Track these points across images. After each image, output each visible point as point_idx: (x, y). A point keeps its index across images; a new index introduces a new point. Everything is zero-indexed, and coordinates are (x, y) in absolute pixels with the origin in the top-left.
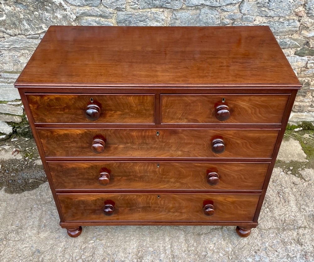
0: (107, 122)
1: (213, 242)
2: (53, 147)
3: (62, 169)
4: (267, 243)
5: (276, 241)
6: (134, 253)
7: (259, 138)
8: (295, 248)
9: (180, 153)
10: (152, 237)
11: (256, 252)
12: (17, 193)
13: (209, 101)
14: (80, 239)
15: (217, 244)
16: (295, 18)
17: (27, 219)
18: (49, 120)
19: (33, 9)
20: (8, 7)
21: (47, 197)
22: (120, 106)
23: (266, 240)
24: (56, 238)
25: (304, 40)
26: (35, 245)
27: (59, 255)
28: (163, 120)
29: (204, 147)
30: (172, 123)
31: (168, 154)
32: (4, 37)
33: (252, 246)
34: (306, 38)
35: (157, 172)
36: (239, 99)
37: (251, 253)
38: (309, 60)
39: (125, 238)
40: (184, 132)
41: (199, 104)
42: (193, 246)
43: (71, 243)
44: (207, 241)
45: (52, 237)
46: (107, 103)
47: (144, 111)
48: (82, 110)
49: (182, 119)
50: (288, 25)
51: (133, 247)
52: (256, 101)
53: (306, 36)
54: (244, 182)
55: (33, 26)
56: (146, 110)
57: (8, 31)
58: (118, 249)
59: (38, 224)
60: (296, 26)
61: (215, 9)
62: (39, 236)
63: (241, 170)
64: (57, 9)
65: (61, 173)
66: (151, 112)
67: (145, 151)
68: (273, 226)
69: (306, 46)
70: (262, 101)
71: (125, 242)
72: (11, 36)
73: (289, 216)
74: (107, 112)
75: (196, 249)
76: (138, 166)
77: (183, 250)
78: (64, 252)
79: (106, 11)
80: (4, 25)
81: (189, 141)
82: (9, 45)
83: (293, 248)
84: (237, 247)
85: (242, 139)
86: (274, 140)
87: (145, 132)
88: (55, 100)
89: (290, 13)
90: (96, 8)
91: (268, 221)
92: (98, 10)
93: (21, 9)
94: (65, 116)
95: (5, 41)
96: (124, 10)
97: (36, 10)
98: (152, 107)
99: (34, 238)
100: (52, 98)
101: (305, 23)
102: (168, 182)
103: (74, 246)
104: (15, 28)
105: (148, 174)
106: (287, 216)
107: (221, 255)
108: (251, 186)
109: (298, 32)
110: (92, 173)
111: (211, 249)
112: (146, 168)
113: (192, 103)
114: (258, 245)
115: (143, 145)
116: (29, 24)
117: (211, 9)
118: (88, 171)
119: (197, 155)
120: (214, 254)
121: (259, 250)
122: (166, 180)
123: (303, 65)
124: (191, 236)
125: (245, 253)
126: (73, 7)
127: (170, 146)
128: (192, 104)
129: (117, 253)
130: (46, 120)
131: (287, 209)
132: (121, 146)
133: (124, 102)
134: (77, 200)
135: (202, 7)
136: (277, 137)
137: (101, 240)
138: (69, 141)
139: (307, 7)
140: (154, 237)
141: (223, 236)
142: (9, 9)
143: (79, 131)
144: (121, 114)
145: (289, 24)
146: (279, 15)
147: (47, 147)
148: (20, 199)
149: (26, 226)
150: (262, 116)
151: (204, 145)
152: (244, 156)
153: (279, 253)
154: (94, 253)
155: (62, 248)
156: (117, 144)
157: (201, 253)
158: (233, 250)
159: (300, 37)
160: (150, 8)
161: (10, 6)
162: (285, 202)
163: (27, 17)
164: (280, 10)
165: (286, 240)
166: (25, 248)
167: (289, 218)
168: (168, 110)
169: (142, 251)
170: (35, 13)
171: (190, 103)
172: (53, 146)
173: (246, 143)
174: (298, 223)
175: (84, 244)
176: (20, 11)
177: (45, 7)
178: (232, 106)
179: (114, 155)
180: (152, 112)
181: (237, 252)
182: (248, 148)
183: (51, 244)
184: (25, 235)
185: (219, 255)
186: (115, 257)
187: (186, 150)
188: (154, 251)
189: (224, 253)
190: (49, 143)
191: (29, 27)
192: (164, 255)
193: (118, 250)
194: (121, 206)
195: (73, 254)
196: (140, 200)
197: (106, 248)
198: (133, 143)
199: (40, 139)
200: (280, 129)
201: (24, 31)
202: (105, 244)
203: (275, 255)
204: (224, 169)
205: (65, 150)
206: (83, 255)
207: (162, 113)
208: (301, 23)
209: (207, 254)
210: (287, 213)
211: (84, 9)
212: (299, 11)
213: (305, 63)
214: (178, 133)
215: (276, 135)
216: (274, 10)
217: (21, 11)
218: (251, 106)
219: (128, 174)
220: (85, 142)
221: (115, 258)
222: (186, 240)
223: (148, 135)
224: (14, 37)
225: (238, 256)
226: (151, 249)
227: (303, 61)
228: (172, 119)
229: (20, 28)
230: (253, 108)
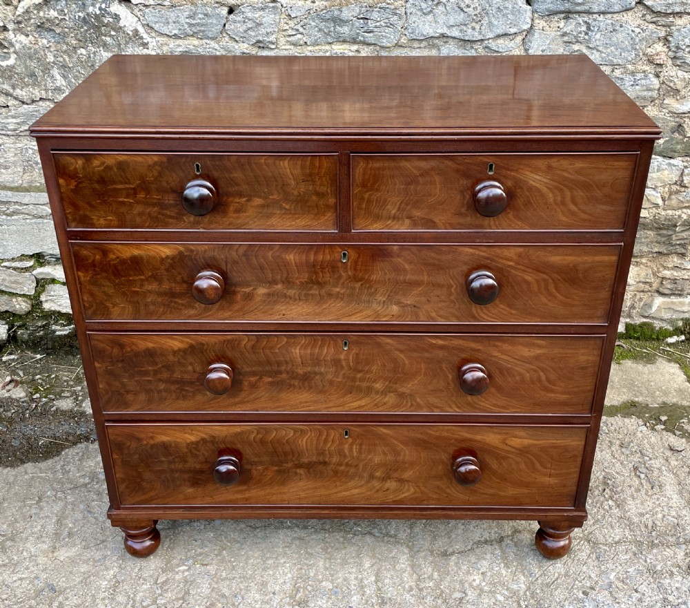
0: (231, 225)
1: (479, 570)
2: (104, 292)
3: (123, 354)
4: (614, 574)
5: (633, 568)
6: (285, 593)
7: (575, 268)
8: (682, 584)
9: (395, 309)
10: (330, 559)
11: (585, 593)
12: (7, 466)
13: (458, 171)
14: (153, 564)
15: (489, 574)
16: (647, 68)
17: (29, 520)
18: (102, 221)
19: (75, 42)
20: (22, 38)
21: (77, 475)
22: (260, 185)
23: (610, 566)
24: (95, 561)
25: (672, 119)
26: (43, 576)
27: (102, 595)
28: (356, 221)
29: (451, 294)
30: (376, 228)
31: (368, 312)
32: (8, 106)
33: (577, 579)
34: (676, 115)
35: (344, 363)
36: (525, 164)
37: (574, 594)
38: (686, 167)
39: (264, 561)
40: (404, 253)
41: (437, 179)
42: (431, 578)
43: (132, 569)
44: (465, 567)
45: (85, 558)
46: (232, 176)
47: (314, 198)
48: (175, 195)
49: (398, 219)
50: (632, 85)
51: (282, 581)
52: (564, 171)
53: (675, 110)
54: (547, 389)
55: (73, 81)
56: (317, 194)
57: (18, 92)
58: (247, 585)
59: (55, 530)
60: (652, 86)
61: (472, 48)
62: (55, 555)
63: (537, 358)
64: (127, 43)
65: (120, 365)
66: (330, 200)
67: (316, 305)
68: (627, 538)
69: (676, 135)
70: (578, 172)
71: (263, 570)
72: (23, 103)
73: (664, 516)
74: (230, 199)
75: (438, 586)
76: (299, 347)
77: (407, 586)
78: (114, 591)
79: (234, 47)
80: (10, 78)
81: (415, 278)
82: (18, 124)
83: (677, 585)
84: (540, 581)
85: (538, 270)
86: (610, 274)
87: (316, 254)
88: (117, 168)
89: (636, 57)
90: (212, 43)
91: (612, 527)
92: (217, 46)
93: (49, 42)
94: (138, 209)
95: (10, 114)
96: (273, 47)
97: (82, 44)
98: (331, 186)
99: (42, 560)
100: (110, 164)
101: (671, 81)
102: (369, 390)
103: (140, 578)
104: (34, 85)
105: (323, 370)
106: (660, 516)
107: (500, 598)
108: (564, 404)
109: (656, 101)
110: (191, 364)
111: (475, 584)
112: (317, 351)
113: (421, 175)
114: (590, 577)
115: (311, 288)
116: (64, 77)
117: (461, 46)
118: (182, 360)
119: (434, 314)
120: (483, 597)
121: (592, 588)
122: (365, 384)
123: (674, 179)
124: (425, 558)
125: (559, 594)
126: (162, 39)
127: (373, 290)
128: (420, 179)
129: (242, 593)
130: (92, 219)
131: (657, 503)
132: (262, 291)
133: (270, 174)
134: (152, 442)
135: (442, 43)
136: (616, 264)
137: (206, 565)
138: (142, 277)
139: (673, 44)
140: (336, 559)
141: (504, 558)
142: (25, 42)
143: (165, 251)
144: (262, 206)
145: (635, 82)
146: (611, 60)
147: (91, 294)
148: (15, 479)
149: (24, 535)
150: (579, 209)
151: (450, 286)
152: (543, 318)
153: (644, 594)
154: (188, 593)
155: (109, 581)
156: (250, 286)
157: (450, 595)
158: (529, 589)
159: (663, 114)
160: (330, 43)
161: (27, 36)
162: (652, 488)
163: (61, 59)
164: (614, 50)
165: (659, 568)
166: (20, 582)
167: (663, 520)
168: (366, 196)
169: (305, 588)
170: (79, 52)
171: (417, 176)
172: (106, 289)
173: (544, 280)
174: (687, 532)
175: (163, 573)
176: (48, 46)
177: (103, 37)
178: (509, 183)
179: (243, 317)
180: (332, 201)
181: (538, 591)
182: (551, 295)
183: (84, 574)
184: (22, 553)
185: (495, 597)
186: (239, 601)
187: (409, 302)
188: (336, 590)
189: (506, 593)
190: (94, 283)
191: (65, 84)
192: (359, 596)
193: (247, 587)
194: (256, 460)
195: (135, 595)
196: (303, 442)
197: (217, 583)
198: (289, 282)
199: (78, 270)
200: (623, 244)
201: (52, 92)
202: (216, 574)
203: (634, 600)
204: (499, 355)
205: (130, 302)
206: (161, 597)
207: (355, 204)
208: (661, 79)
209: (466, 595)
210: (657, 509)
211: (187, 43)
212: (654, 52)
213: (679, 173)
214: (391, 256)
215: (614, 258)
216: (600, 48)
217: (50, 46)
218: (552, 182)
219: (275, 368)
220: (179, 278)
221: (239, 604)
222: (412, 566)
223: (322, 261)
224: (30, 106)
225: (542, 601)
226: (327, 585)
227: (674, 168)
228: (378, 218)
229: (45, 85)
230: (556, 188)
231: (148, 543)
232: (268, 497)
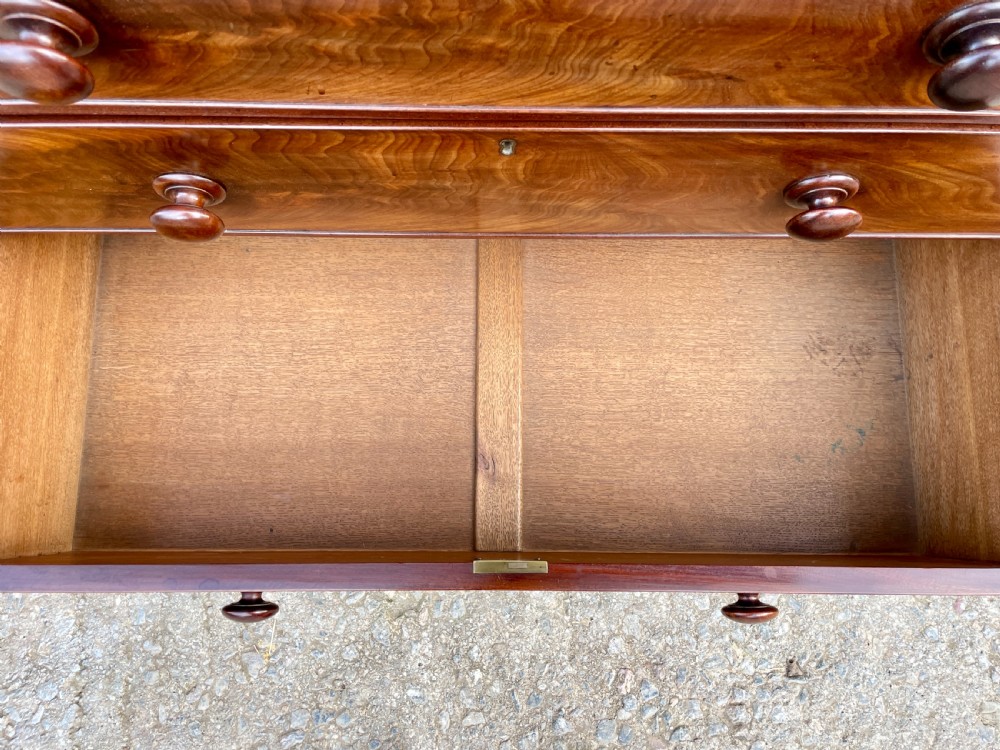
29: (861, 51)
31: (583, 89)
35: (502, 176)
54: (979, 208)
67: (418, 74)
76: (380, 150)
115: (396, 37)
118: (77, 167)
122: (550, 203)
127: (605, 42)
187: (714, 70)
219: (328, 180)
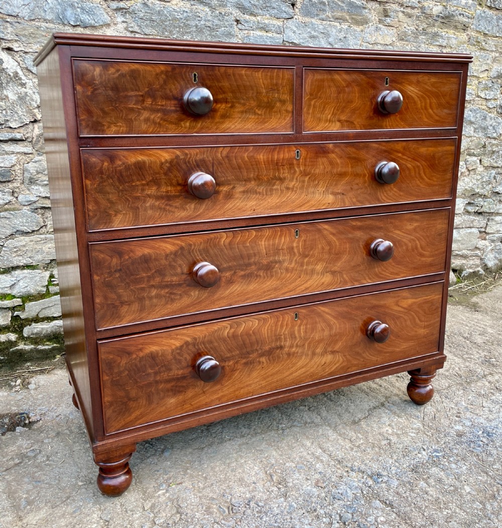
1: (384, 424)
2: (108, 200)
3: (121, 263)
4: (463, 403)
5: (470, 396)
6: (263, 480)
7: (434, 156)
9: (330, 198)
10: (278, 449)
11: (458, 417)
13: (368, 83)
15: (393, 424)
18: (112, 127)
22: (240, 93)
23: (457, 399)
24: (71, 514)
28: (306, 124)
29: (365, 181)
30: (319, 130)
33: (446, 411)
35: (296, 251)
37: (452, 419)
40: (336, 150)
41: (356, 89)
42: (358, 438)
44: (375, 425)
45: (59, 515)
47: (278, 104)
48: (176, 102)
49: (332, 122)
52: (425, 84)
56: (280, 101)
63: (415, 230)
65: (117, 275)
70: (432, 85)
71: (232, 471)
74: (219, 106)
75: (367, 441)
76: (264, 239)
77: (347, 448)
81: (344, 170)
84: (426, 419)
85: (413, 159)
86: (451, 160)
87: (278, 153)
88: (130, 76)
94: (144, 115)
98: (290, 94)
100: (124, 72)
105: (281, 258)
107: (412, 435)
108: (431, 265)
110: (180, 266)
111: (390, 432)
112: (277, 241)
113: (347, 86)
114: (452, 408)
115: (275, 184)
118: (173, 263)
119: (355, 200)
120: (401, 438)
121: (459, 413)
122: (310, 267)
124: (344, 429)
125: (444, 422)
127: (316, 182)
128: (346, 89)
129: (227, 491)
130: (104, 125)
132: (239, 189)
133: (248, 83)
134: (141, 354)
136: (454, 153)
137: (181, 484)
138: (144, 182)
140: (283, 448)
141: (394, 413)
143: (164, 155)
147: (97, 202)
150: (434, 113)
151: (365, 175)
152: (418, 197)
153: (489, 407)
154: (179, 507)
155: (97, 523)
156: (230, 185)
157: (380, 444)
158: (424, 425)
165: (483, 393)
168: (313, 103)
169: (275, 472)
171: (344, 87)
172: (110, 196)
173: (418, 167)
174: (478, 372)
175: (145, 501)
180: (290, 108)
182: (422, 178)
185: (409, 436)
187: (339, 191)
189: (413, 431)
190: (101, 191)
192: (320, 464)
193: (228, 486)
194: (229, 355)
196: (265, 331)
198: (259, 179)
199: (86, 178)
200: (456, 137)
203: (487, 412)
204: (393, 230)
205: (131, 208)
206: (157, 518)
207: (305, 109)
209: (390, 440)
214: (329, 153)
215: (453, 148)
218: (420, 93)
219: (246, 261)
220: (174, 182)
221: (231, 499)
222: (340, 436)
223: (282, 159)
225: (438, 429)
226: (290, 465)
228: (319, 121)
230: (422, 97)
231: (123, 478)
232: (237, 393)
